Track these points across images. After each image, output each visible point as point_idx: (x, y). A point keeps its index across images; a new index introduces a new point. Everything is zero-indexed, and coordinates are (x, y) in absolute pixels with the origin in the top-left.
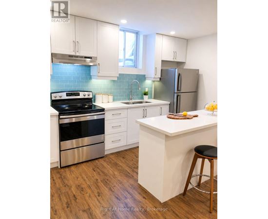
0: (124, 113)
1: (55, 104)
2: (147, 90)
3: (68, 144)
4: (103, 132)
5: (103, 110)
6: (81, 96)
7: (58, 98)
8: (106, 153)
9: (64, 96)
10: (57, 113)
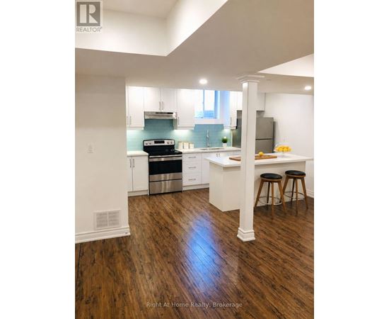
0: (198, 157)
1: (146, 149)
2: (225, 138)
3: (156, 177)
4: (181, 171)
5: (181, 153)
6: (166, 144)
7: (149, 145)
8: (184, 189)
9: (153, 143)
10: (147, 154)
